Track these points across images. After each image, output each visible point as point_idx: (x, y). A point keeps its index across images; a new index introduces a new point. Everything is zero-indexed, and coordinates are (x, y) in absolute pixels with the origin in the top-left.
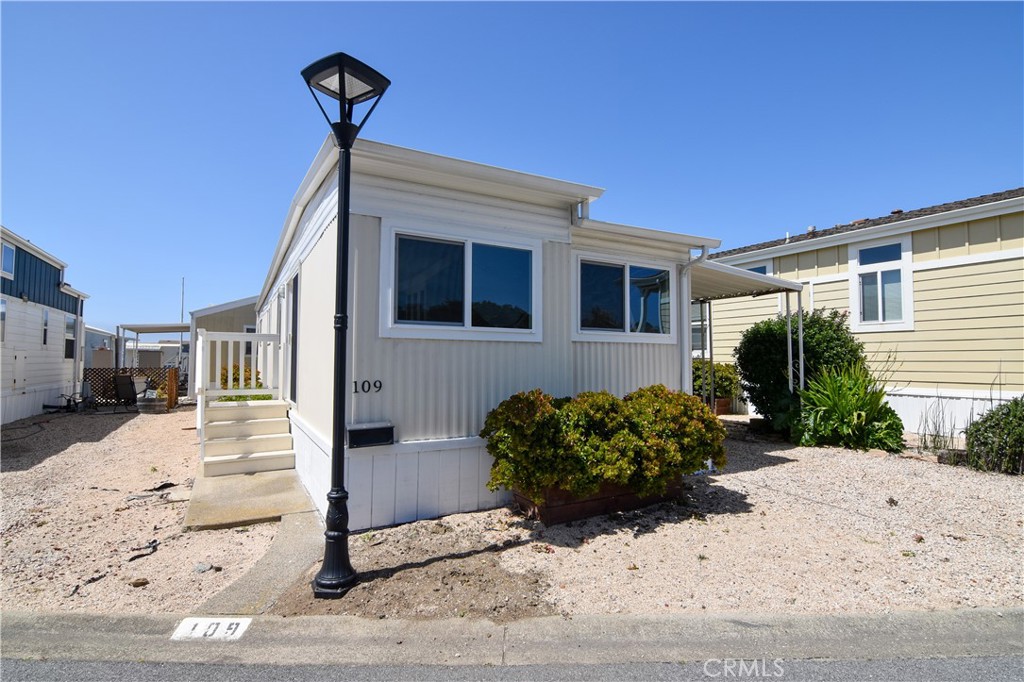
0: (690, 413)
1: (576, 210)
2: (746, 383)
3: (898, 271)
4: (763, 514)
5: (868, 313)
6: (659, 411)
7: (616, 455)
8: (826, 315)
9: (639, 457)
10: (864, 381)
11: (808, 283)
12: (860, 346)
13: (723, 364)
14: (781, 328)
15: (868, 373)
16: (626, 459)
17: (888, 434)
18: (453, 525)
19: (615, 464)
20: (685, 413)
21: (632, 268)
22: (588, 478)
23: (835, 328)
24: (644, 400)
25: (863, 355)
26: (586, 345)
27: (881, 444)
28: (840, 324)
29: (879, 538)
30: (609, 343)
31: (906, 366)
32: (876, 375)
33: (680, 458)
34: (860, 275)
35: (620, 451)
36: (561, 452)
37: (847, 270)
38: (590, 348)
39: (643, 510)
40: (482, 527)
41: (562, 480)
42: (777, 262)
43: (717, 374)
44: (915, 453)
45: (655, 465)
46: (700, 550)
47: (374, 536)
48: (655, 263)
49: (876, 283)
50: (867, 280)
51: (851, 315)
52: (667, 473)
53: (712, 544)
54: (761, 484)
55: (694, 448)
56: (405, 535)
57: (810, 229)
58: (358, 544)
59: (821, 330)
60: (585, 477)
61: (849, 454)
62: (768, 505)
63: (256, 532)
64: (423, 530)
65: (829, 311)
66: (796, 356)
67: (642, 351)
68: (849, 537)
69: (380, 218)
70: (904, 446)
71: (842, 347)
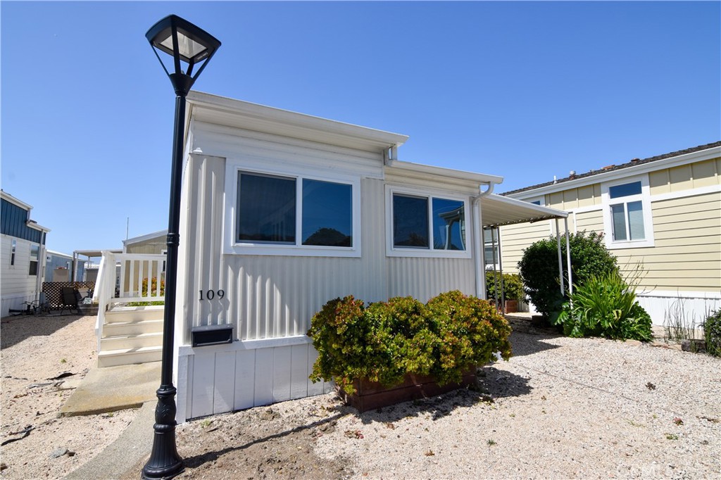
0: (479, 314)
1: (388, 153)
2: (528, 288)
3: (640, 202)
4: (544, 398)
5: (619, 234)
6: (454, 312)
7: (417, 350)
8: (587, 236)
9: (437, 352)
10: (619, 286)
11: (572, 212)
12: (614, 259)
13: (511, 274)
14: (553, 247)
15: (621, 280)
16: (425, 354)
17: (640, 327)
18: (282, 412)
19: (416, 359)
20: (475, 315)
21: (434, 200)
22: (394, 371)
23: (594, 245)
24: (443, 304)
25: (617, 266)
26: (398, 259)
27: (635, 336)
28: (597, 243)
29: (644, 422)
30: (417, 258)
31: (651, 274)
32: (628, 282)
33: (472, 352)
34: (611, 206)
35: (420, 347)
36: (369, 349)
37: (601, 202)
38: (401, 262)
39: (443, 396)
40: (306, 413)
41: (370, 374)
42: (548, 198)
43: (506, 282)
44: (662, 342)
45: (451, 359)
46: (489, 435)
47: (212, 422)
48: (453, 195)
49: (623, 211)
50: (617, 209)
51: (606, 236)
52: (463, 364)
53: (500, 429)
54: (542, 370)
55: (484, 343)
56: (239, 422)
57: (572, 173)
58: (197, 430)
59: (583, 247)
60: (392, 369)
61: (610, 343)
62: (548, 390)
63: (118, 418)
64: (255, 417)
65: (589, 233)
66: (565, 267)
67: (444, 264)
68: (618, 420)
69: (225, 158)
70: (653, 337)
71: (600, 259)
